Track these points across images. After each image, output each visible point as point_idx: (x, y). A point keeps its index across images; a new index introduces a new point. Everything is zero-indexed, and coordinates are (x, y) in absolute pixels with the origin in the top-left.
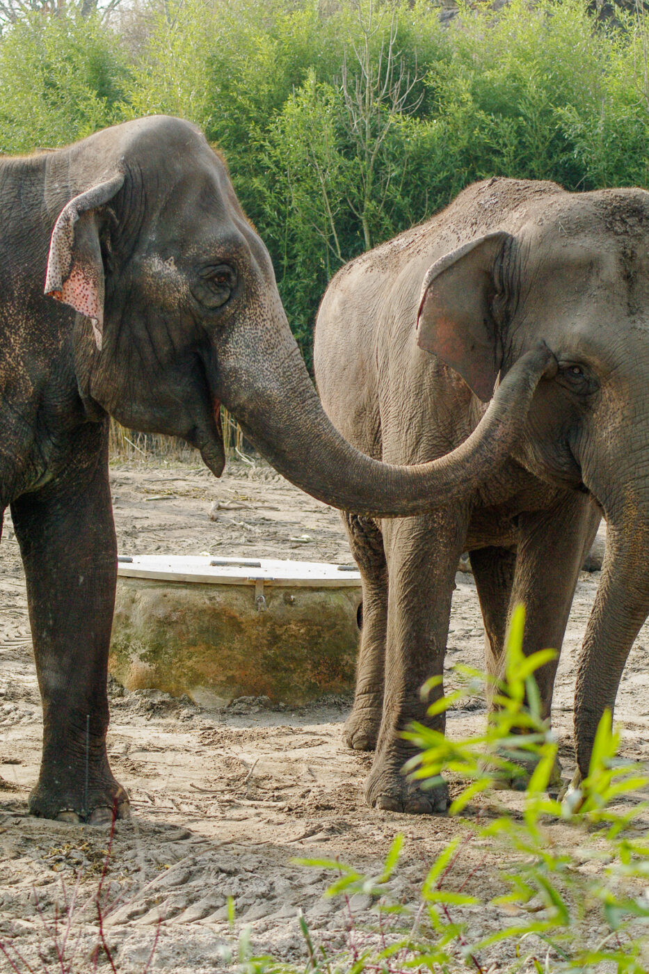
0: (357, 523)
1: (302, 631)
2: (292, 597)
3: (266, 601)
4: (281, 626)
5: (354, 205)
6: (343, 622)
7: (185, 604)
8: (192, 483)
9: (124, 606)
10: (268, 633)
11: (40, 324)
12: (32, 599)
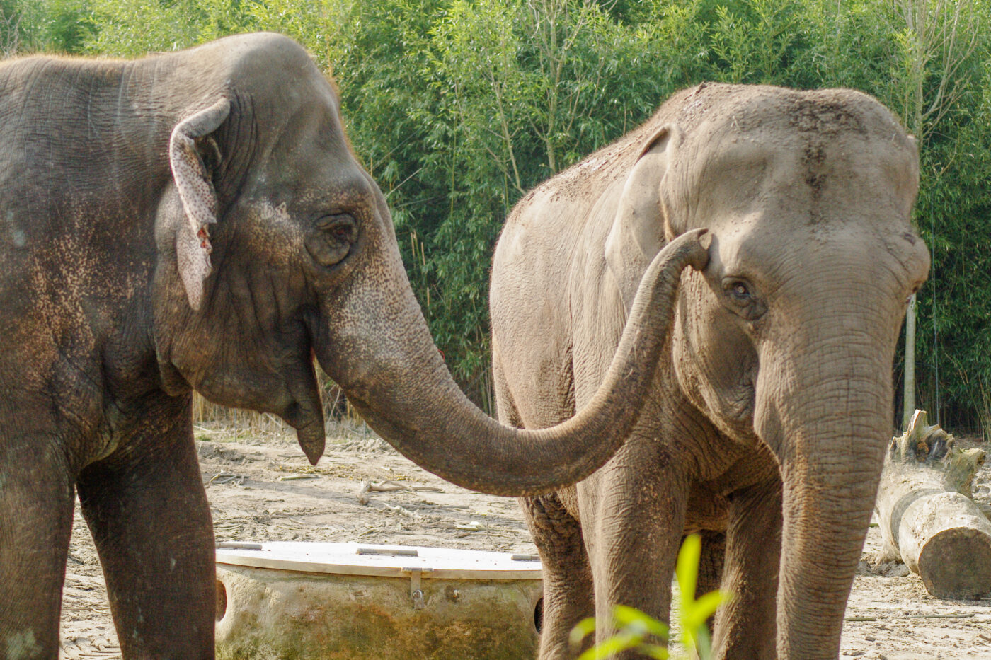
0: (538, 502)
1: (468, 633)
2: (456, 592)
3: (424, 596)
4: (442, 628)
5: (535, 125)
6: (517, 623)
7: (325, 600)
8: (337, 460)
9: (251, 603)
10: (427, 635)
11: (104, 264)
12: (114, 593)
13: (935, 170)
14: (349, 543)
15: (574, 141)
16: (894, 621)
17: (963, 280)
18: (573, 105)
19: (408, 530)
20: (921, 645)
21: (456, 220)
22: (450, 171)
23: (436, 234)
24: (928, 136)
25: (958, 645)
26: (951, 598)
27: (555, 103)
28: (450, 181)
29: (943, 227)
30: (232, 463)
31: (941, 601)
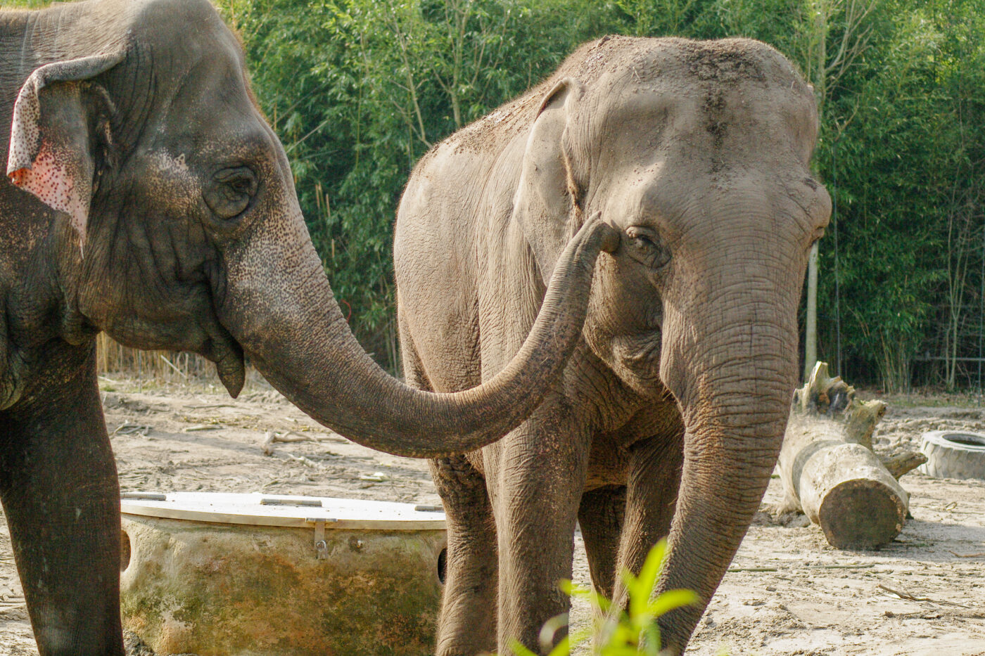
1: (371, 583)
2: (359, 542)
3: (328, 547)
4: (346, 578)
5: (441, 77)
6: (420, 573)
7: (230, 551)
8: (239, 411)
9: (155, 553)
10: (330, 585)
11: (6, 214)
12: (19, 543)
13: (837, 123)
14: (254, 493)
15: (479, 94)
16: (795, 572)
17: (865, 233)
18: (478, 56)
19: (312, 480)
20: (821, 595)
21: (360, 173)
22: (355, 122)
23: (341, 186)
24: (830, 89)
25: (858, 595)
26: (851, 549)
27: (461, 55)
28: (354, 133)
29: (845, 181)
30: (136, 413)
31: (842, 552)
